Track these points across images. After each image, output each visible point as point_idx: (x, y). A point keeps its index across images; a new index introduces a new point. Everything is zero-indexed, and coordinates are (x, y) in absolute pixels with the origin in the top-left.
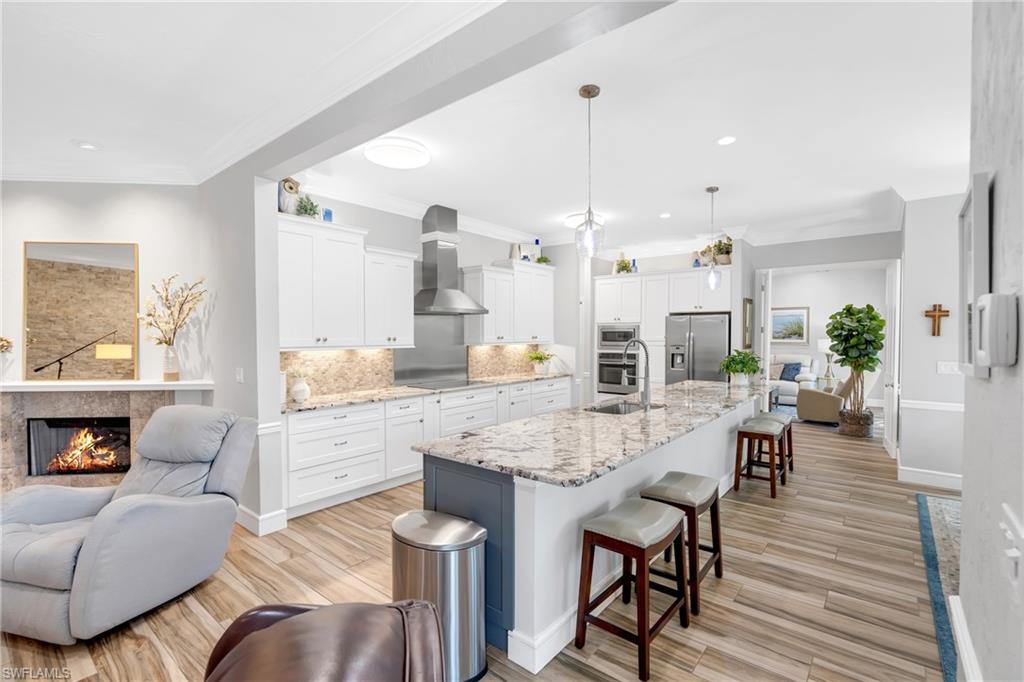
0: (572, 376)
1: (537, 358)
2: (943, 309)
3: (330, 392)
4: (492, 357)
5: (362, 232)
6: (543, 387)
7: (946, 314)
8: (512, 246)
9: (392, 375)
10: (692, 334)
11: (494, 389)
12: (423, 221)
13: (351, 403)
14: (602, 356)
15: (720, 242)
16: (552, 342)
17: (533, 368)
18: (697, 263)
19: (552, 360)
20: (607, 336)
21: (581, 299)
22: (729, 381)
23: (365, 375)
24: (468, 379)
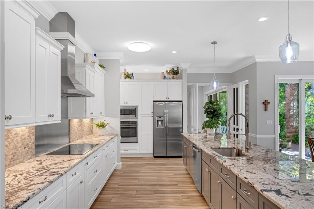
0: (117, 135)
2: (268, 102)
6: (112, 143)
7: (269, 103)
9: (34, 146)
10: (167, 111)
12: (50, 22)
14: (122, 123)
16: (104, 116)
18: (165, 77)
23: (17, 150)
24: (70, 144)
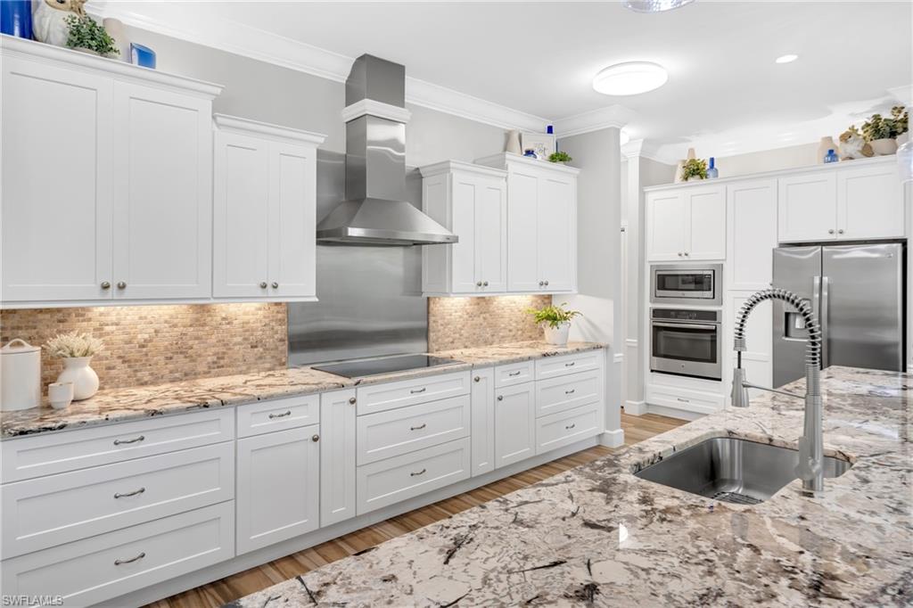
0: (607, 347)
1: (548, 318)
3: (156, 380)
4: (471, 316)
5: (209, 89)
6: (555, 368)
8: (508, 135)
9: (285, 347)
10: (825, 279)
11: (466, 375)
12: (347, 86)
13: (154, 413)
14: (657, 313)
15: (877, 118)
16: (575, 291)
17: (542, 333)
18: (832, 154)
19: (572, 321)
20: (665, 281)
21: (624, 223)
22: (904, 370)
23: (230, 349)
24: (429, 354)
